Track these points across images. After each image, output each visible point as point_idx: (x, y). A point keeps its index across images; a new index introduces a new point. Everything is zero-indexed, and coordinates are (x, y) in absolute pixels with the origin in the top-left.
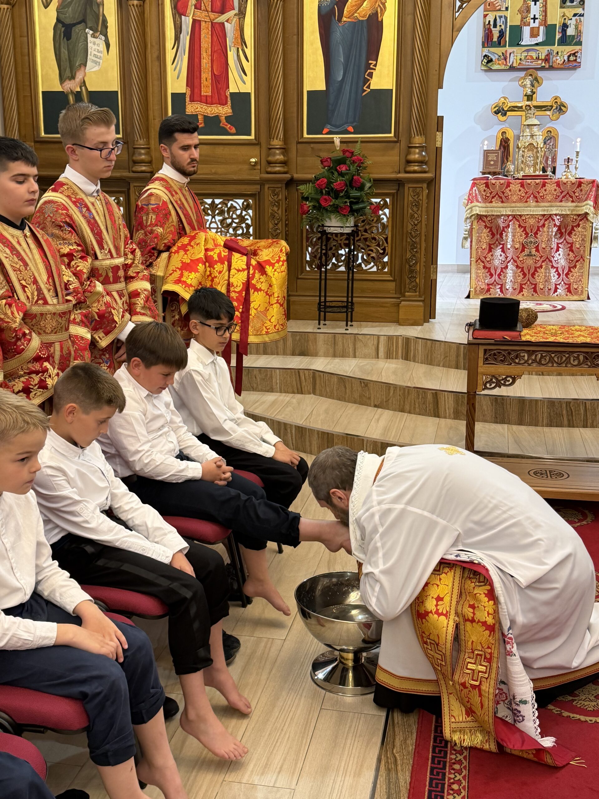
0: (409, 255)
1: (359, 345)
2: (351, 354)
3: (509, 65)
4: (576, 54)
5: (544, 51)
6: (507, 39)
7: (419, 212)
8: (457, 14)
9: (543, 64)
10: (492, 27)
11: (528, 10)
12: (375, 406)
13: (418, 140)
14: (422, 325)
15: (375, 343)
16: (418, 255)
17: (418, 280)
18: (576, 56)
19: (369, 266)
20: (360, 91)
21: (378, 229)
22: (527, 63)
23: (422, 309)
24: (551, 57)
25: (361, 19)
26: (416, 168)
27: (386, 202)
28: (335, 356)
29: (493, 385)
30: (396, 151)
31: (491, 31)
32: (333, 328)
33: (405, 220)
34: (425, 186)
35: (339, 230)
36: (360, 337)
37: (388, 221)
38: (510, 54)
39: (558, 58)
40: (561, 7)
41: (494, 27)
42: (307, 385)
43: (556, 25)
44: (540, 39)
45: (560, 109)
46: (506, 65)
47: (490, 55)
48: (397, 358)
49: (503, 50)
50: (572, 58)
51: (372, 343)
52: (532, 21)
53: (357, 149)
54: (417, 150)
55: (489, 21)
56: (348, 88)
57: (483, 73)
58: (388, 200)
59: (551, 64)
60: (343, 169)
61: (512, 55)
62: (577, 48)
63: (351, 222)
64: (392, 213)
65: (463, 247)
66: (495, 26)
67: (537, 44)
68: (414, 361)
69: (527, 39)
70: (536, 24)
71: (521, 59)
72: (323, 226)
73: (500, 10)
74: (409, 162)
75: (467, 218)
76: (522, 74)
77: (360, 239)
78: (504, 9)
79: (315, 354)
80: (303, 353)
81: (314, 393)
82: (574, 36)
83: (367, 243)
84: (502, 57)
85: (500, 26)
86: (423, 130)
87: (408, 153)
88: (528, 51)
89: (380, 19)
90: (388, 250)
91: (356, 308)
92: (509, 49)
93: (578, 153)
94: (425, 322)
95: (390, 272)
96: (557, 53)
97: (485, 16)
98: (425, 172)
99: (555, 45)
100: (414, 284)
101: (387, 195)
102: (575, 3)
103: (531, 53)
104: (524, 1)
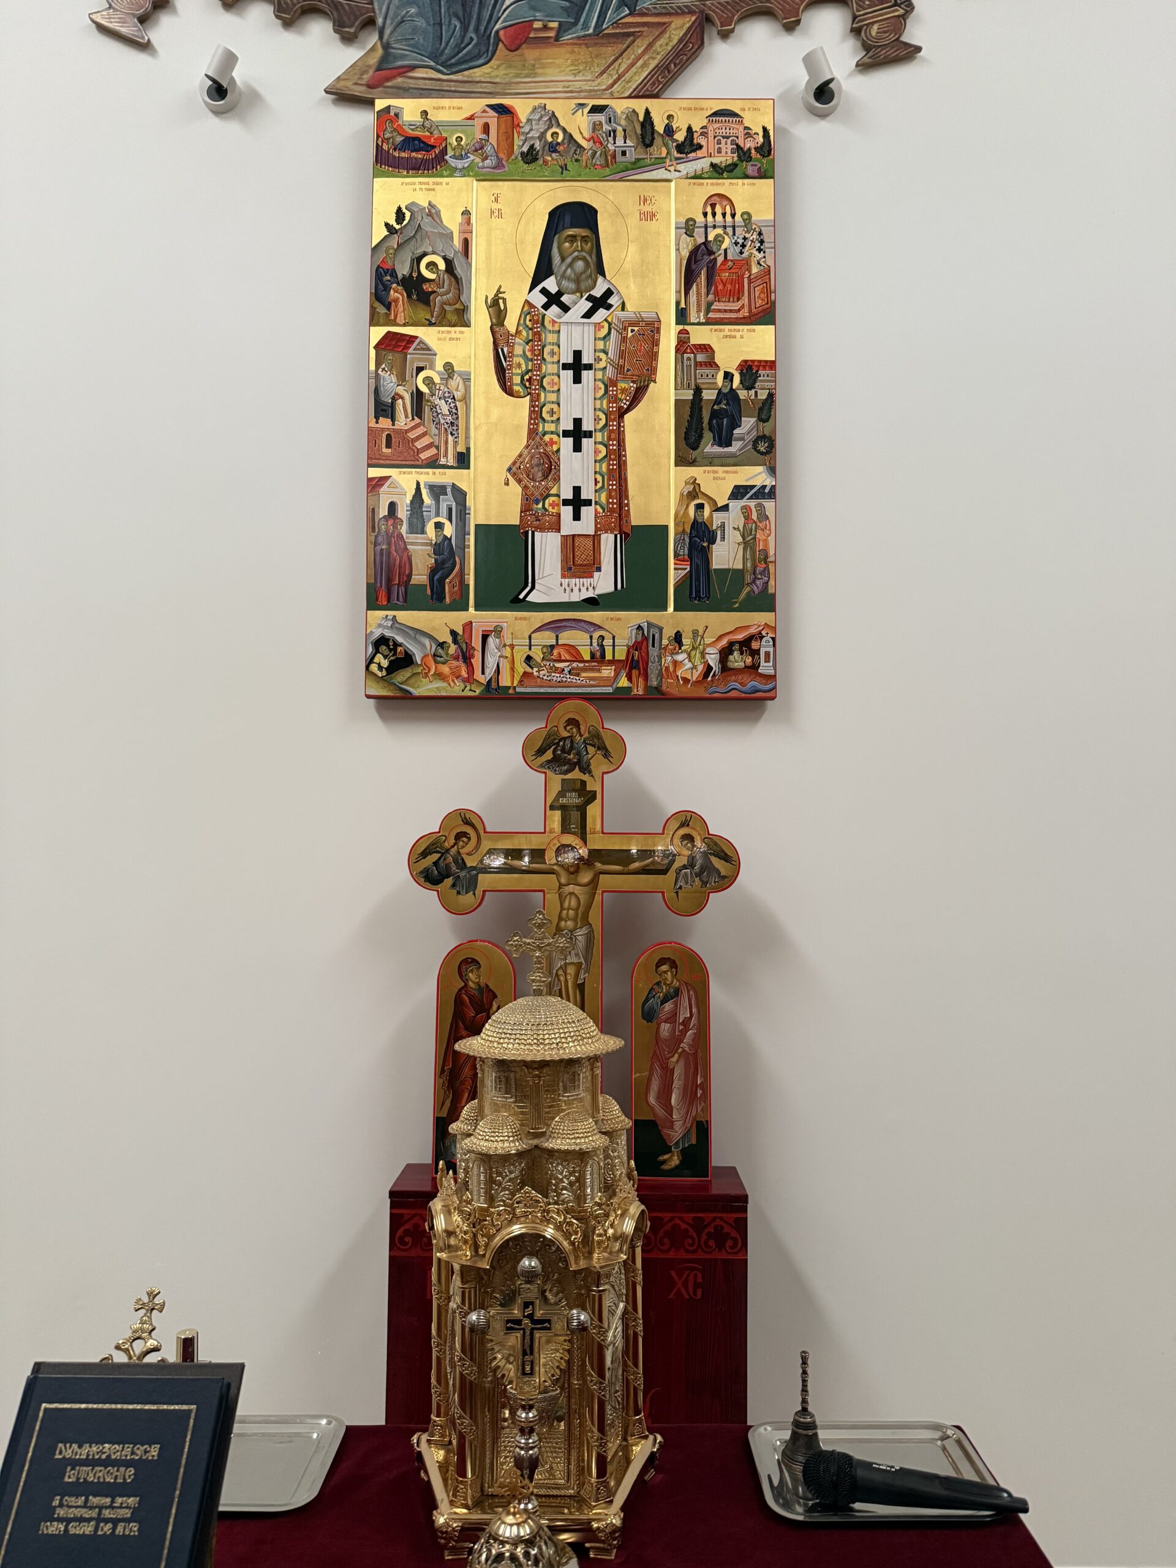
3: (484, 679)
4: (755, 645)
5: (622, 627)
6: (471, 580)
9: (623, 682)
10: (404, 529)
11: (550, 467)
18: (755, 653)
22: (556, 677)
24: (653, 652)
31: (401, 547)
38: (485, 638)
39: (680, 657)
40: (682, 461)
41: (412, 530)
43: (666, 527)
44: (604, 582)
46: (470, 680)
47: (399, 639)
49: (455, 619)
50: (737, 660)
52: (567, 512)
55: (392, 506)
59: (655, 683)
61: (492, 641)
62: (757, 619)
66: (417, 524)
67: (592, 603)
69: (549, 583)
70: (587, 524)
71: (529, 659)
76: (538, 720)
78: (451, 461)
82: (738, 574)
84: (453, 649)
85: (439, 526)
88: (556, 626)
92: (483, 619)
96: (678, 638)
97: (375, 485)
99: (665, 608)
102: (735, 447)
103: (568, 637)
104: (532, 433)
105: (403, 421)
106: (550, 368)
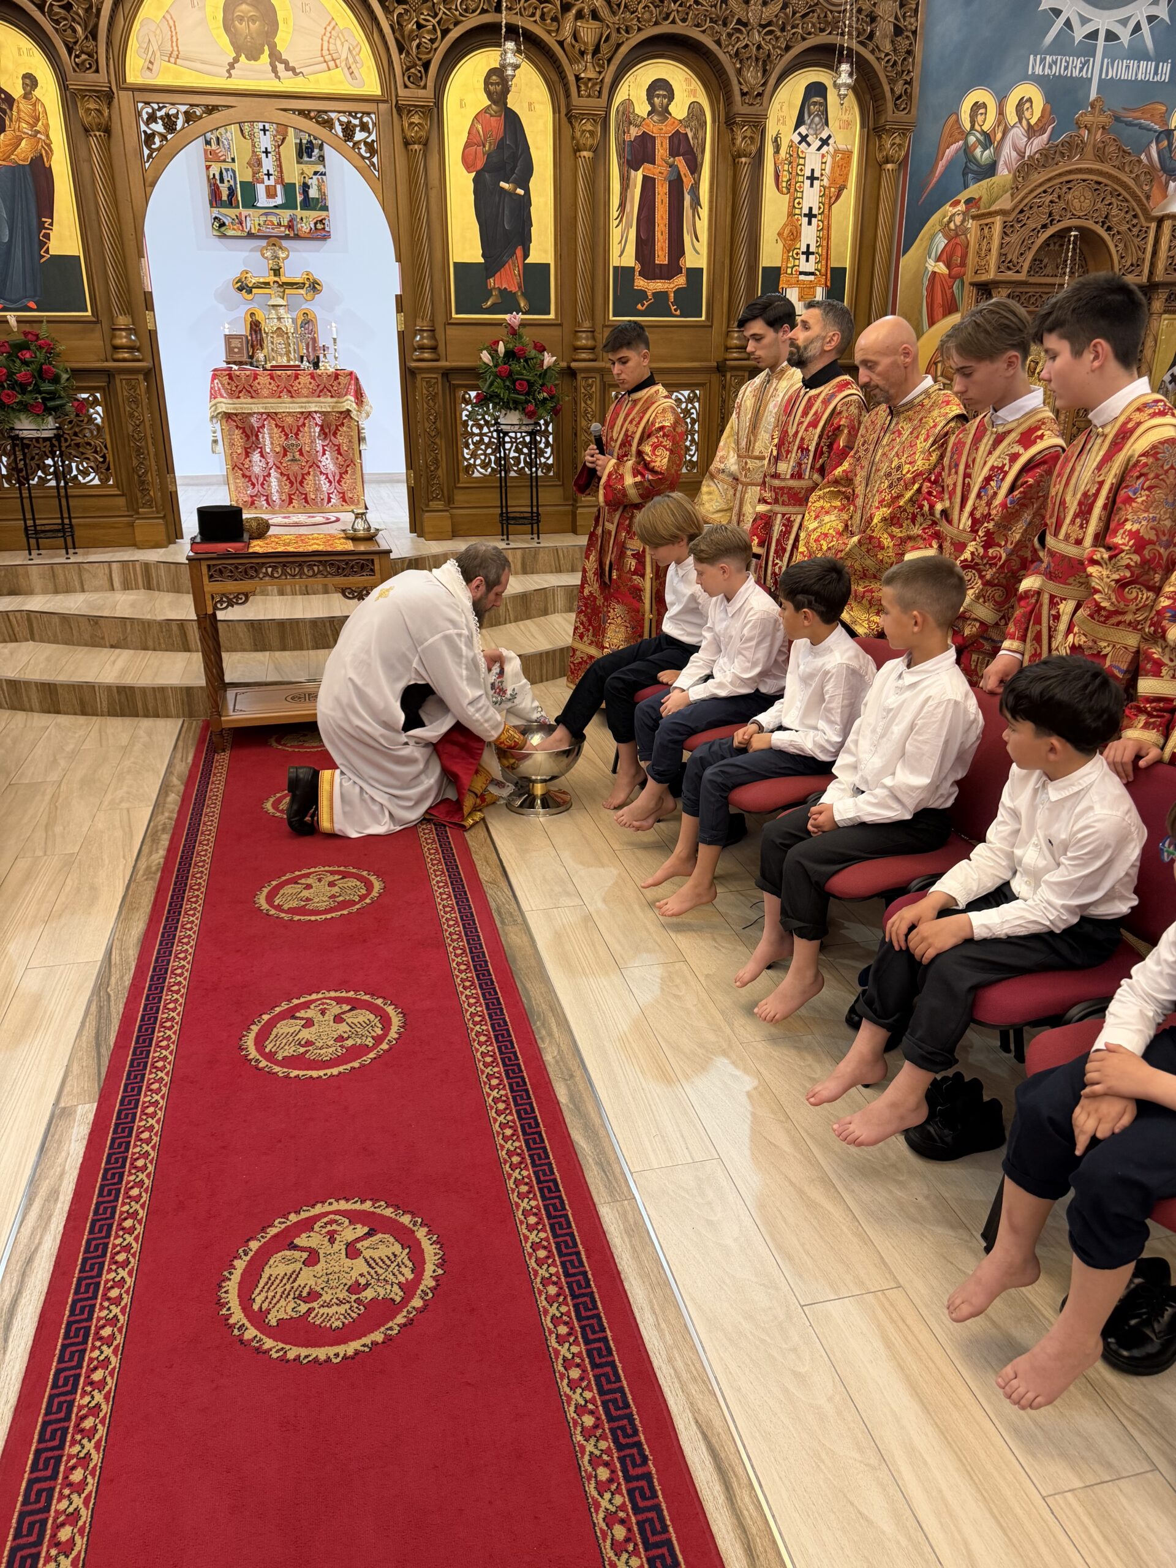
0: (135, 463)
1: (86, 576)
2: (78, 587)
3: (247, 231)
4: (324, 221)
5: (286, 215)
7: (140, 409)
8: (147, 165)
9: (287, 232)
10: (218, 183)
11: (260, 164)
12: (112, 647)
13: (123, 320)
14: (166, 547)
15: (107, 571)
16: (146, 462)
17: (152, 493)
18: (324, 224)
19: (88, 479)
20: (36, 257)
21: (92, 432)
22: (268, 230)
23: (163, 529)
24: (295, 223)
25: (21, 163)
26: (126, 355)
27: (96, 398)
28: (56, 592)
29: (225, 605)
30: (97, 334)
31: (218, 188)
32: (52, 557)
33: (123, 420)
34: (141, 377)
35: (35, 434)
36: (86, 566)
37: (103, 422)
38: (246, 217)
39: (303, 225)
40: (298, 162)
42: (21, 630)
44: (279, 200)
45: (314, 287)
46: (243, 231)
47: (221, 217)
48: (137, 588)
50: (319, 226)
51: (102, 571)
52: (266, 177)
53: (43, 331)
54: (124, 334)
55: (214, 175)
56: (18, 253)
57: (217, 240)
58: (98, 395)
59: (296, 233)
60: (27, 356)
61: (248, 219)
62: (323, 214)
63: (51, 423)
64: (106, 411)
65: (213, 452)
66: (222, 181)
67: (276, 207)
68: (159, 590)
69: (263, 200)
70: (272, 182)
71: (259, 224)
72: (12, 429)
73: (224, 161)
74: (116, 348)
75: (212, 417)
76: (264, 243)
77: (70, 445)
78: (230, 161)
79: (30, 592)
80: (13, 592)
81: (33, 640)
82: (318, 199)
83: (81, 450)
84: (237, 221)
85: (228, 181)
86: (128, 308)
87: (113, 337)
88: (266, 214)
89: (47, 165)
90: (110, 458)
91: (78, 533)
92: (245, 212)
93: (335, 339)
94: (170, 543)
95: (117, 485)
96: (302, 219)
97: (208, 167)
98: (138, 360)
100: (147, 498)
101: (97, 389)
102: (313, 159)
103: (270, 218)
104: (253, 152)
105: (214, 147)
106: (256, 130)
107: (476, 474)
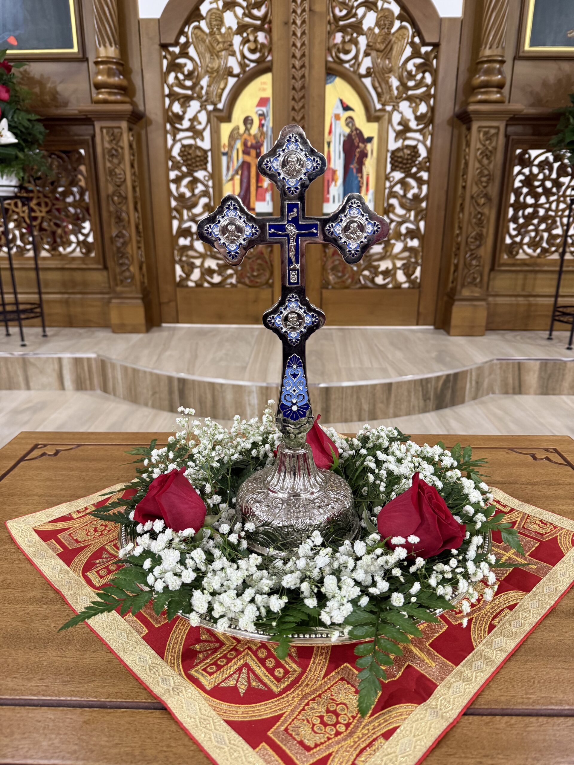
0: (114, 231)
1: (32, 371)
2: (23, 385)
7: (122, 166)
14: (145, 332)
15: (57, 367)
16: (127, 231)
17: (132, 269)
23: (141, 311)
30: (85, 74)
33: (102, 179)
34: (124, 125)
37: (86, 183)
48: (92, 388)
64: (90, 170)
68: (115, 395)
74: (98, 86)
86: (114, 37)
87: (96, 73)
100: (127, 274)
107: (521, 256)
